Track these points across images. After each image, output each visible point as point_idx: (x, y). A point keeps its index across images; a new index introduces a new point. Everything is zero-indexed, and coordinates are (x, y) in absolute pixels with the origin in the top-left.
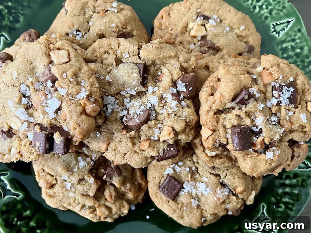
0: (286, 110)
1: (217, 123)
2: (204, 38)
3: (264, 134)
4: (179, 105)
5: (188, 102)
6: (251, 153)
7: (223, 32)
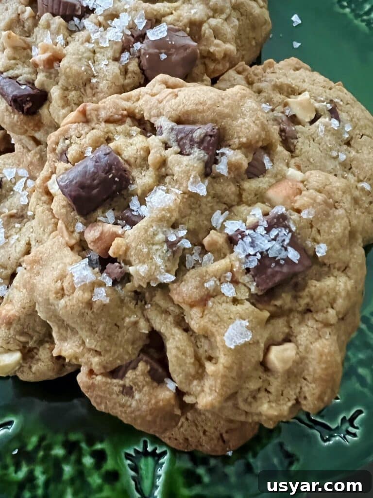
0: (231, 271)
1: (108, 121)
2: (294, 119)
3: (131, 232)
4: (118, 47)
5: (133, 66)
6: (73, 232)
7: (331, 149)
